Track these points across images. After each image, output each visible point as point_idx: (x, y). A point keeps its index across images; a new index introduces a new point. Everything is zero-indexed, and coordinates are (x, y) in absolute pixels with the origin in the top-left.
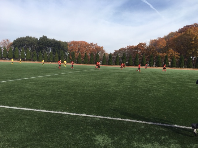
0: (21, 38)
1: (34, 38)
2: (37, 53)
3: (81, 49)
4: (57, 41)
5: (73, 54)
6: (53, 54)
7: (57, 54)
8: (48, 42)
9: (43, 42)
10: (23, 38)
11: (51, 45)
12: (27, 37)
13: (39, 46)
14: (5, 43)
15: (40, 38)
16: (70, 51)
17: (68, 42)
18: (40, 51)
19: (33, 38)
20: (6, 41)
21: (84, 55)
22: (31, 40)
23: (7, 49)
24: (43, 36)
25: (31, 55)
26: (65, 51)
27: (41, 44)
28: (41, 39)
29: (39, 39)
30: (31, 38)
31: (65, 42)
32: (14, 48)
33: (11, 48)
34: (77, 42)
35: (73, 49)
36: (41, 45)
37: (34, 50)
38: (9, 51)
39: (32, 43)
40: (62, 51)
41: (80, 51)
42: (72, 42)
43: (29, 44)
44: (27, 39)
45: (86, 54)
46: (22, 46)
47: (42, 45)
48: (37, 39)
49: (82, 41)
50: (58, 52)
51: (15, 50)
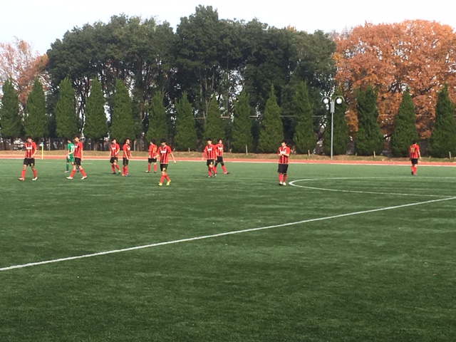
0: (87, 27)
1: (151, 23)
2: (166, 103)
3: (414, 67)
4: (273, 30)
5: (365, 103)
6: (253, 105)
7: (272, 104)
8: (222, 38)
9: (197, 42)
10: (98, 25)
11: (240, 56)
12: (118, 21)
13: (180, 66)
14: (11, 63)
15: (184, 20)
16: (350, 83)
17: (335, 34)
18: (185, 95)
19: (147, 22)
20: (14, 47)
21: (429, 102)
22: (135, 38)
23: (21, 91)
24: (200, 10)
25: (136, 116)
26: (318, 84)
27: (187, 52)
28: (189, 27)
29: (180, 28)
30: (135, 22)
31: (319, 33)
32: (55, 84)
33: (38, 86)
34: (387, 27)
35: (364, 72)
36: (189, 57)
37: (151, 91)
38: (31, 100)
39: (142, 52)
40: (304, 84)
42: (357, 30)
43: (126, 60)
44: (115, 33)
45: (442, 96)
46: (92, 72)
47: (194, 58)
48: (166, 25)
49: (418, 22)
50: (278, 95)
51: (57, 92)
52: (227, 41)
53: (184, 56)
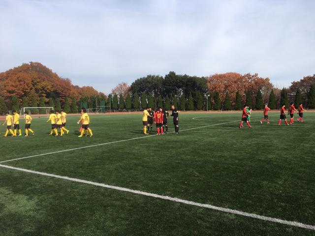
0: (141, 79)
1: (158, 77)
2: (162, 98)
3: (229, 86)
4: (190, 77)
5: (215, 96)
6: (185, 97)
7: (191, 97)
8: (177, 80)
9: (170, 81)
10: (144, 78)
11: (182, 85)
12: (149, 77)
13: (165, 88)
14: (121, 88)
15: (166, 75)
16: (212, 90)
17: (207, 77)
18: (167, 96)
20: (122, 85)
21: (234, 95)
22: (154, 81)
23: (125, 96)
24: (171, 73)
25: (154, 102)
26: (203, 91)
28: (168, 77)
29: (165, 78)
30: (153, 76)
31: (203, 77)
32: (133, 94)
33: (129, 95)
34: (222, 75)
35: (216, 88)
37: (158, 95)
38: (127, 99)
39: (155, 84)
40: (199, 91)
41: (229, 90)
42: (213, 76)
43: (151, 87)
44: (148, 80)
45: (237, 93)
46: (143, 91)
47: (170, 86)
48: (162, 77)
49: (230, 73)
50: (192, 95)
51: (134, 96)
52: (178, 81)
53: (167, 85)
